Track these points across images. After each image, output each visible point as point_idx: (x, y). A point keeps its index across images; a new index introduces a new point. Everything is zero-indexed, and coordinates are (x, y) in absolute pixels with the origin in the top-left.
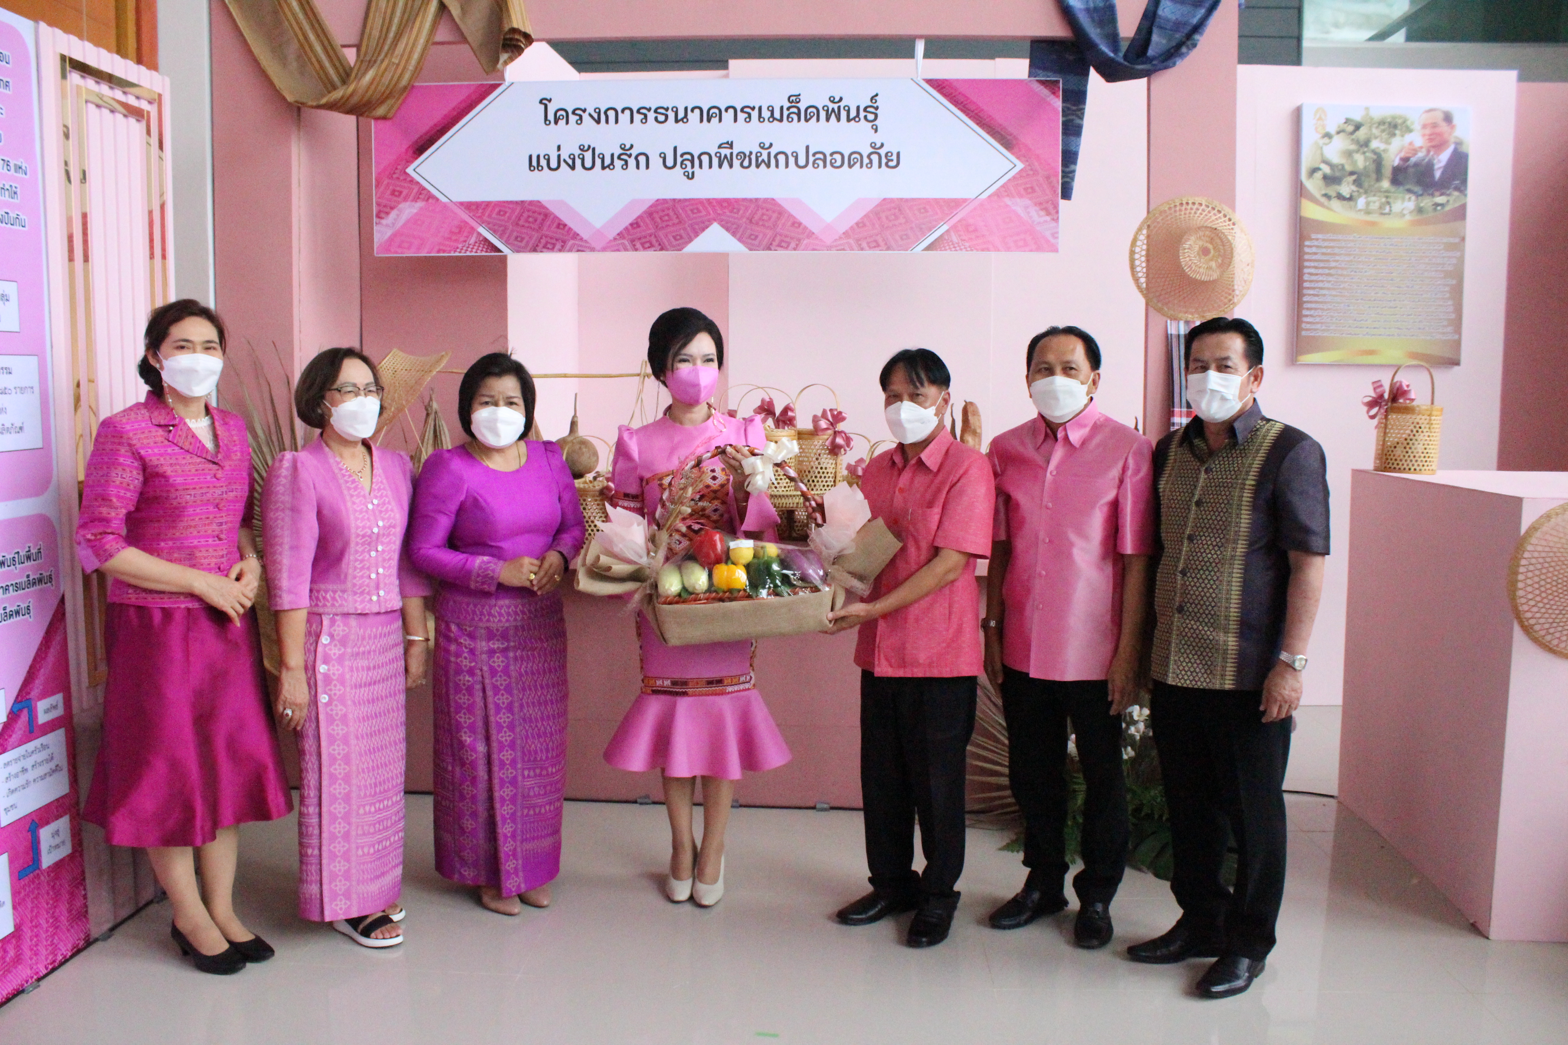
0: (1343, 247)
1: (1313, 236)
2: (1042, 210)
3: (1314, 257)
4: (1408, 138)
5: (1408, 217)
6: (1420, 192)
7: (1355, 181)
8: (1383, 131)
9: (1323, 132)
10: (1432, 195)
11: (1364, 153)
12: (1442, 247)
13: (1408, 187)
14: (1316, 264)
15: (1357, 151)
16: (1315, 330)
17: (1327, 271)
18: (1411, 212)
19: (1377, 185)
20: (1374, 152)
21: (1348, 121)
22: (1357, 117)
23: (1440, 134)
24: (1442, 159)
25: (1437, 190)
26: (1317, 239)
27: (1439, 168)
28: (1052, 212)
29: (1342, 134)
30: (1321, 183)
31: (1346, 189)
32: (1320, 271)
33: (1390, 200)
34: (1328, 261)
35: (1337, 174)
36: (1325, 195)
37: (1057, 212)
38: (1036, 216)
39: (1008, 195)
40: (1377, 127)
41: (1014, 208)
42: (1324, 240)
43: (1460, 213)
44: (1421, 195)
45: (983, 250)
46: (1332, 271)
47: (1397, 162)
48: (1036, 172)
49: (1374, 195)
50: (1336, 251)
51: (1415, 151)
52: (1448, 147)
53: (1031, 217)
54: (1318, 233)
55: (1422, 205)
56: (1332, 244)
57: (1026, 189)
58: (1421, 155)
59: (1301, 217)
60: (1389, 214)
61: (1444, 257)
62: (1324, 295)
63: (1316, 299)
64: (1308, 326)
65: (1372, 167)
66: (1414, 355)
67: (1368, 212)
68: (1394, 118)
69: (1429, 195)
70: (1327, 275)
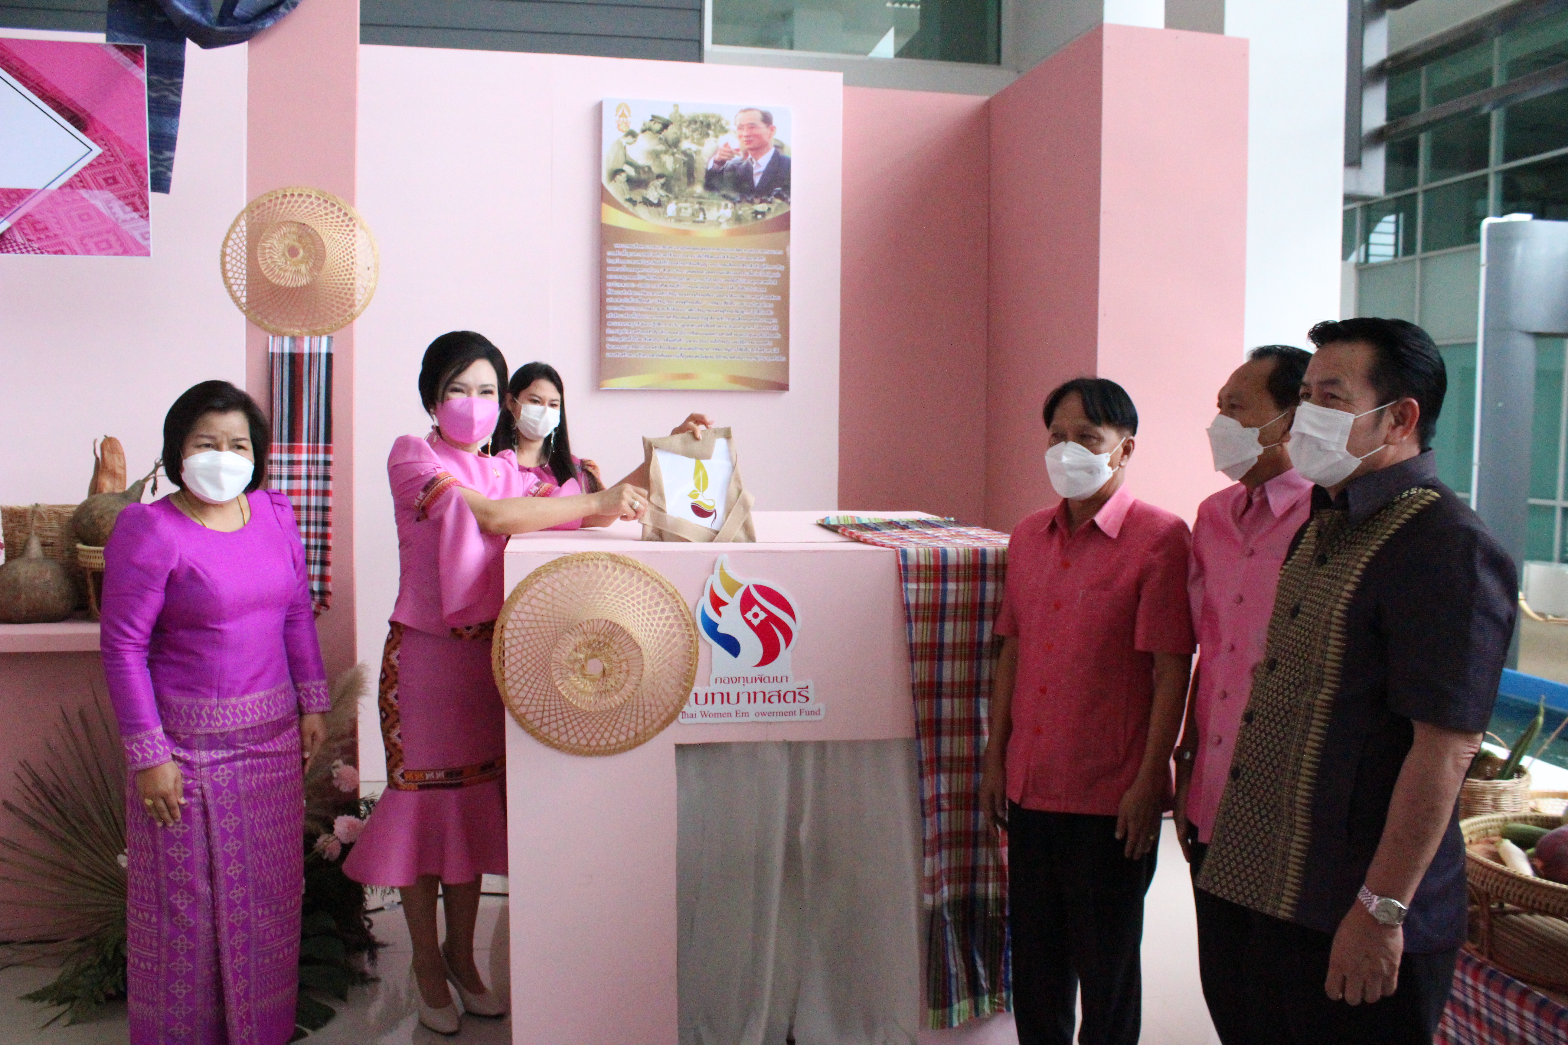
0: (651, 259)
1: (616, 246)
2: (128, 204)
3: (617, 269)
4: (723, 139)
5: (725, 226)
6: (738, 199)
7: (663, 185)
8: (694, 131)
9: (626, 129)
10: (752, 202)
11: (673, 154)
12: (764, 259)
13: (724, 192)
14: (620, 277)
15: (666, 152)
16: (621, 351)
17: (633, 285)
18: (728, 221)
19: (689, 190)
20: (684, 153)
21: (654, 118)
22: (666, 115)
23: (758, 136)
24: (761, 164)
25: (757, 197)
26: (621, 250)
27: (759, 173)
28: (141, 207)
29: (648, 133)
30: (626, 187)
31: (654, 193)
32: (626, 285)
33: (705, 207)
34: (635, 274)
35: (643, 176)
36: (630, 200)
37: (147, 208)
38: (120, 212)
39: (84, 187)
40: (688, 126)
41: (93, 202)
42: (629, 250)
43: (784, 223)
44: (739, 202)
45: (56, 253)
46: (639, 285)
47: (710, 165)
48: (117, 160)
49: (686, 201)
50: (643, 262)
51: (731, 154)
52: (769, 149)
53: (114, 214)
54: (622, 242)
55: (740, 212)
56: (638, 255)
57: (106, 180)
58: (737, 158)
59: (601, 224)
60: (703, 222)
61: (766, 271)
62: (630, 312)
63: (621, 316)
64: (613, 347)
65: (683, 170)
66: (736, 379)
67: (679, 220)
68: (707, 117)
69: (748, 201)
70: (636, 289)
